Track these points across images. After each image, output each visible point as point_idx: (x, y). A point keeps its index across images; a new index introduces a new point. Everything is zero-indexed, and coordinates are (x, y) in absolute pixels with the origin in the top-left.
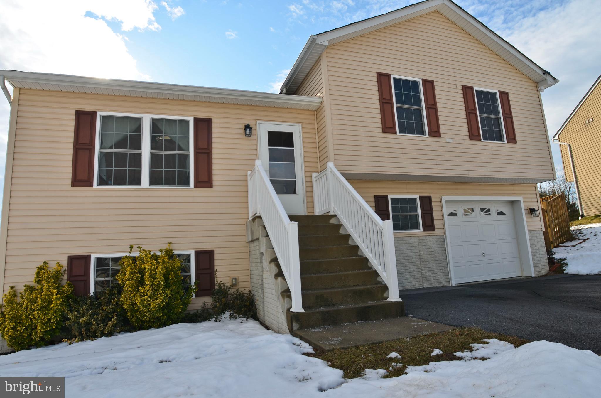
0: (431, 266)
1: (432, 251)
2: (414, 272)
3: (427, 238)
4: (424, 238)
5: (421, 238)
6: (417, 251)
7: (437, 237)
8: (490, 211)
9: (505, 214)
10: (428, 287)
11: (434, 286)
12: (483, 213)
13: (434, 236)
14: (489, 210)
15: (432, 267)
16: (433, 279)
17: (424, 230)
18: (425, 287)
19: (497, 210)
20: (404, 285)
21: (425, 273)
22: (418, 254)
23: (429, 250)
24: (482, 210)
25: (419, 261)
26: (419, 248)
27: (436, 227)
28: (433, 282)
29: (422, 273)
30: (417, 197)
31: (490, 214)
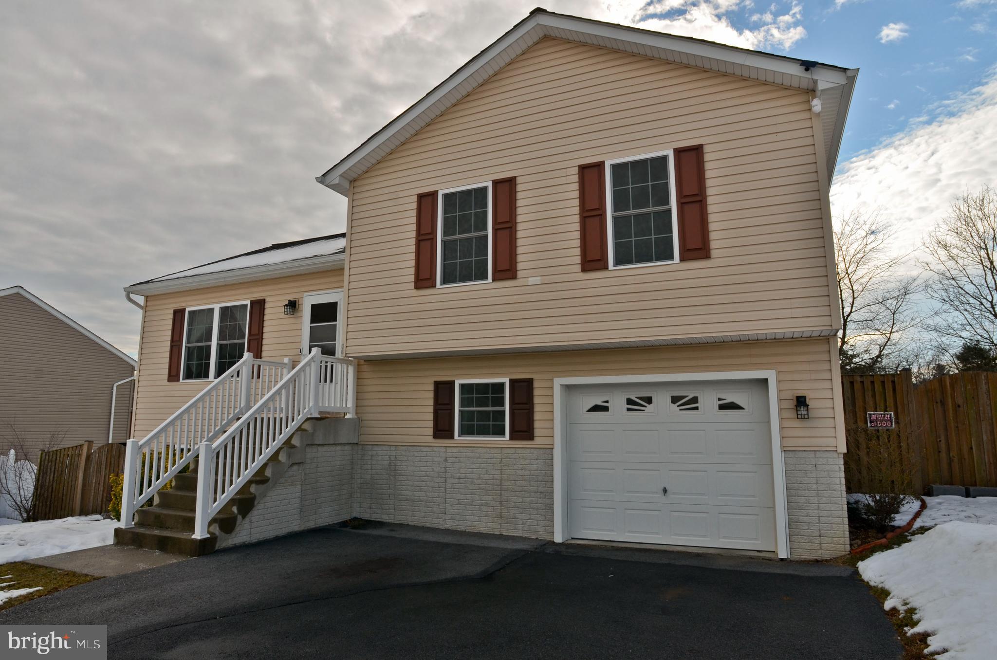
0: (520, 500)
1: (526, 474)
2: (487, 505)
3: (520, 451)
4: (513, 451)
5: (506, 451)
6: (498, 472)
7: (541, 451)
8: (697, 402)
9: (744, 409)
10: (510, 534)
11: (521, 535)
12: (678, 406)
13: (532, 450)
14: (695, 400)
15: (522, 502)
16: (521, 523)
17: (512, 438)
18: (504, 534)
19: (720, 399)
20: (467, 524)
21: (507, 511)
22: (498, 477)
23: (519, 472)
24: (675, 400)
25: (499, 489)
26: (501, 467)
27: (537, 432)
28: (520, 527)
29: (501, 510)
30: (506, 381)
31: (696, 408)
